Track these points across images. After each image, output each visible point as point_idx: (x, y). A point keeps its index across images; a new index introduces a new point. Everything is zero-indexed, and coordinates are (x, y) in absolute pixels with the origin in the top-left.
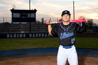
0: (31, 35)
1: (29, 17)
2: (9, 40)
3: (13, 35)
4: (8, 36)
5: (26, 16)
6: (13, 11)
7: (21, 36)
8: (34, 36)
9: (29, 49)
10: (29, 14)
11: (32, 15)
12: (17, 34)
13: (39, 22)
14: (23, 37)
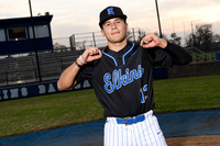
0: (42, 89)
1: (32, 37)
5: (22, 34)
7: (14, 93)
10: (31, 29)
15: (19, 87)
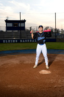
1: (20, 26)
2: (5, 44)
3: (8, 41)
4: (4, 41)
5: (17, 25)
6: (7, 21)
7: (14, 41)
8: (24, 41)
9: (20, 50)
10: (20, 24)
11: (22, 25)
12: (10, 40)
13: (28, 30)
14: (15, 42)
15: (15, 40)
